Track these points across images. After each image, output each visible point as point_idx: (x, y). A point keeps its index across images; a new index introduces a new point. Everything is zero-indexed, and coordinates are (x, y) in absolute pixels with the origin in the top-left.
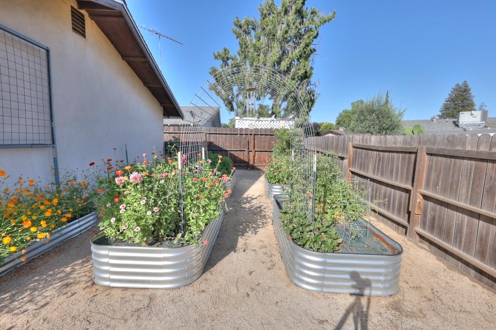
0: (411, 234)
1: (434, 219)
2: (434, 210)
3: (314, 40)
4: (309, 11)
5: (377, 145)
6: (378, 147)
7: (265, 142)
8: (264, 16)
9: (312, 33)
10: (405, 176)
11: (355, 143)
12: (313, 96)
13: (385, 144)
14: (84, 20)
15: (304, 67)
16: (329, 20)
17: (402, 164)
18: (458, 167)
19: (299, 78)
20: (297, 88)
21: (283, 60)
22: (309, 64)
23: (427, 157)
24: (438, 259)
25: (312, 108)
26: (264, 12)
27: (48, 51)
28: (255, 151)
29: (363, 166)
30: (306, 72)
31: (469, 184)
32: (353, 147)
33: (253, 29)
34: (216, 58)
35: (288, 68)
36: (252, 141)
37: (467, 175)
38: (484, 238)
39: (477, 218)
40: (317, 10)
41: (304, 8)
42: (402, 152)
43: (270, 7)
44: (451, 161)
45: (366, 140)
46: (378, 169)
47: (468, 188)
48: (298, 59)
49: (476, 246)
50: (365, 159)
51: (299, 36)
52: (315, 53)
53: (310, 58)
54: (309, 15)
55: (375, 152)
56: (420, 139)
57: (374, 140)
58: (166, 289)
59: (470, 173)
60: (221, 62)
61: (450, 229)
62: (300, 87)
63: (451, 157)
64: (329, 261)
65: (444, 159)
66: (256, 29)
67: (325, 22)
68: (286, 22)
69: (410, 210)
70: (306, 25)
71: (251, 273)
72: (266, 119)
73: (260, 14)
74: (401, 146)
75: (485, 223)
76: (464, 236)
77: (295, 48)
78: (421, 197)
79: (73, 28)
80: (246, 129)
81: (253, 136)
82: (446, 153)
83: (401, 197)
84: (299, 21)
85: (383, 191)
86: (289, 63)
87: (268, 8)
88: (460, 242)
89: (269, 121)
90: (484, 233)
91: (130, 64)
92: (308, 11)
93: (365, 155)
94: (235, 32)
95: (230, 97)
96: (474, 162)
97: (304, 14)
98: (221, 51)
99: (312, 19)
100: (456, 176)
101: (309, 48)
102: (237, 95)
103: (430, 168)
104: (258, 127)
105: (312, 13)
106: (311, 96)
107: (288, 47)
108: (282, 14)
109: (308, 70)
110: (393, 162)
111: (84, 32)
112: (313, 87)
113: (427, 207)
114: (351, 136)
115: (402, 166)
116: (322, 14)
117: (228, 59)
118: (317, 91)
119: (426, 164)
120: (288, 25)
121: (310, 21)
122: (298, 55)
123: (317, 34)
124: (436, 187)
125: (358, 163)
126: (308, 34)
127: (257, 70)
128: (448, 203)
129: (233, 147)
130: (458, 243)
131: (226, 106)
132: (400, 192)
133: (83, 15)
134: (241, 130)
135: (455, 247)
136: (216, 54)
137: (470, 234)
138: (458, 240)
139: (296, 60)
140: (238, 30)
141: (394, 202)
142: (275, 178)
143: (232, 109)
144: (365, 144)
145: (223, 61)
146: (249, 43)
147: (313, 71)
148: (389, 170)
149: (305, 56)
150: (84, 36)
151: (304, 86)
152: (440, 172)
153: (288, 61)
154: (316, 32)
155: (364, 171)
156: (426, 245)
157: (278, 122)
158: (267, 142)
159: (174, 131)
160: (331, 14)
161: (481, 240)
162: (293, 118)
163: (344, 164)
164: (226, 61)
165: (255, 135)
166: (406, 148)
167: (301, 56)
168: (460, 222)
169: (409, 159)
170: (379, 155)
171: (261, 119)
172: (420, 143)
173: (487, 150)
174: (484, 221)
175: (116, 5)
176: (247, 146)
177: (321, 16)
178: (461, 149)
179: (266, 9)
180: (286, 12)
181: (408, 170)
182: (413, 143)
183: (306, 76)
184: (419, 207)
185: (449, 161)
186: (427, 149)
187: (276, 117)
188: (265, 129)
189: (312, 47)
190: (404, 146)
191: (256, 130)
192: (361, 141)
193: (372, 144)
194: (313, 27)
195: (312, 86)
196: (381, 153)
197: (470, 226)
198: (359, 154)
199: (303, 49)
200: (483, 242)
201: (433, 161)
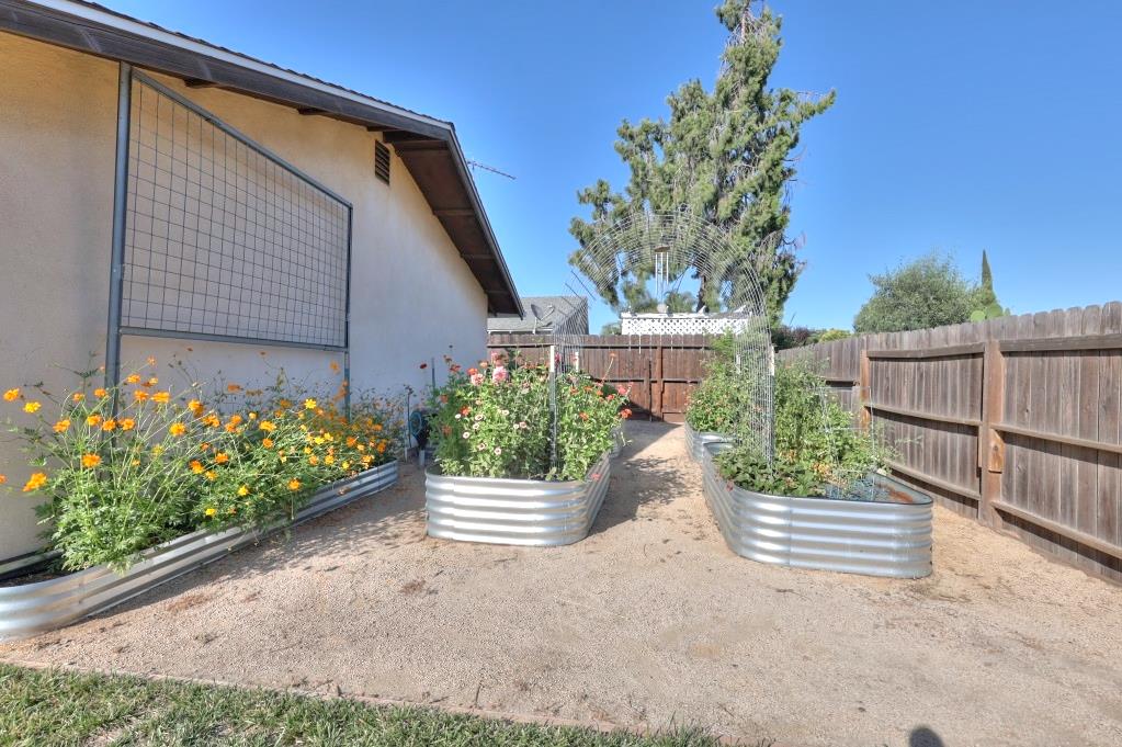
0: (985, 513)
1: (1024, 477)
2: (1023, 459)
3: (790, 151)
4: (776, 96)
5: (914, 348)
6: (915, 352)
7: (685, 362)
8: (681, 115)
9: (785, 138)
10: (968, 403)
11: (874, 349)
12: (792, 267)
13: (930, 345)
14: (388, 158)
15: (770, 207)
16: (822, 109)
17: (962, 378)
18: (1055, 370)
19: (759, 230)
20: (754, 251)
21: (723, 196)
22: (779, 201)
23: (1003, 360)
24: (1033, 550)
25: (789, 294)
26: (680, 106)
27: (350, 209)
28: (665, 382)
29: (890, 394)
30: (773, 219)
31: (1075, 399)
32: (871, 359)
33: (657, 140)
34: (582, 200)
35: (733, 211)
36: (658, 361)
37: (1070, 383)
38: (1108, 496)
39: (1093, 462)
40: (792, 91)
41: (766, 90)
42: (959, 356)
43: (692, 95)
44: (1043, 361)
45: (894, 342)
46: (920, 394)
47: (1074, 407)
48: (755, 194)
49: (1097, 513)
50: (894, 378)
51: (755, 148)
52: (793, 177)
53: (782, 189)
54: (776, 104)
55: (912, 364)
56: (989, 327)
57: (908, 341)
58: (535, 546)
59: (1075, 378)
60: (591, 207)
61: (1053, 491)
62: (759, 250)
63: (1044, 353)
64: (797, 511)
65: (1032, 359)
66: (663, 140)
67: (813, 113)
68: (728, 121)
69: (980, 465)
70: (770, 123)
71: (666, 541)
72: (685, 315)
73: (672, 110)
74: (958, 344)
75: (1107, 468)
76: (1077, 500)
77: (747, 171)
78: (999, 437)
79: (376, 173)
80: (645, 337)
81: (658, 350)
82: (1033, 347)
83: (964, 446)
84: (754, 117)
85: (931, 440)
86: (735, 201)
87: (688, 97)
88: (1072, 511)
89: (694, 320)
90: (1107, 484)
91: (443, 221)
92: (773, 95)
93: (894, 372)
94: (620, 150)
95: (610, 275)
96: (1079, 359)
97: (765, 102)
98: (593, 188)
99: (784, 111)
100: (1054, 387)
101: (778, 169)
102: (624, 273)
103: (1010, 379)
104: (668, 333)
105: (783, 99)
106: (787, 267)
107: (734, 169)
108: (719, 106)
109: (777, 214)
110: (945, 378)
111: (388, 176)
112: (790, 248)
113: (1012, 456)
114: (865, 338)
115: (962, 383)
116: (806, 99)
117: (606, 200)
118: (799, 256)
119: (1004, 372)
120: (734, 128)
121: (779, 115)
122: (755, 184)
123: (796, 139)
124: (1024, 415)
125: (881, 391)
126: (776, 141)
127: (667, 219)
128: (1045, 440)
129: (617, 373)
130: (1068, 514)
131: (602, 295)
132: (962, 436)
133: (388, 151)
134: (635, 338)
135: (1065, 523)
136: (583, 194)
137: (1086, 492)
138: (1068, 507)
139: (749, 195)
140: (627, 144)
141: (953, 457)
142: (706, 419)
143: (614, 300)
144: (891, 349)
145: (596, 205)
146: (650, 166)
147: (789, 216)
148: (940, 395)
149: (771, 184)
150: (387, 182)
151: (770, 247)
152: (1027, 385)
153: (734, 197)
154: (793, 136)
155: (894, 404)
156: (1015, 531)
157: (712, 321)
158: (688, 363)
159: (503, 342)
160: (824, 98)
161: (1104, 499)
162: (745, 313)
163: (853, 395)
164: (601, 206)
165: (663, 348)
166: (966, 347)
167: (762, 187)
168: (1068, 473)
169: (974, 367)
170: (919, 368)
171: (675, 316)
172: (989, 334)
173: (1097, 333)
174: (1105, 465)
175: (442, 133)
176: (647, 372)
177: (802, 103)
178: (1057, 336)
179: (685, 99)
180: (726, 102)
181: (973, 389)
182: (977, 337)
183: (773, 226)
184: (997, 457)
185: (1040, 363)
186: (1002, 344)
187: (707, 311)
188: (685, 336)
189: (785, 165)
190: (963, 344)
191: (666, 337)
192: (884, 344)
193: (906, 348)
194: (787, 125)
195: (787, 247)
196: (923, 364)
197: (1085, 478)
198: (882, 371)
199: (767, 172)
200: (1108, 503)
201: (1013, 365)
